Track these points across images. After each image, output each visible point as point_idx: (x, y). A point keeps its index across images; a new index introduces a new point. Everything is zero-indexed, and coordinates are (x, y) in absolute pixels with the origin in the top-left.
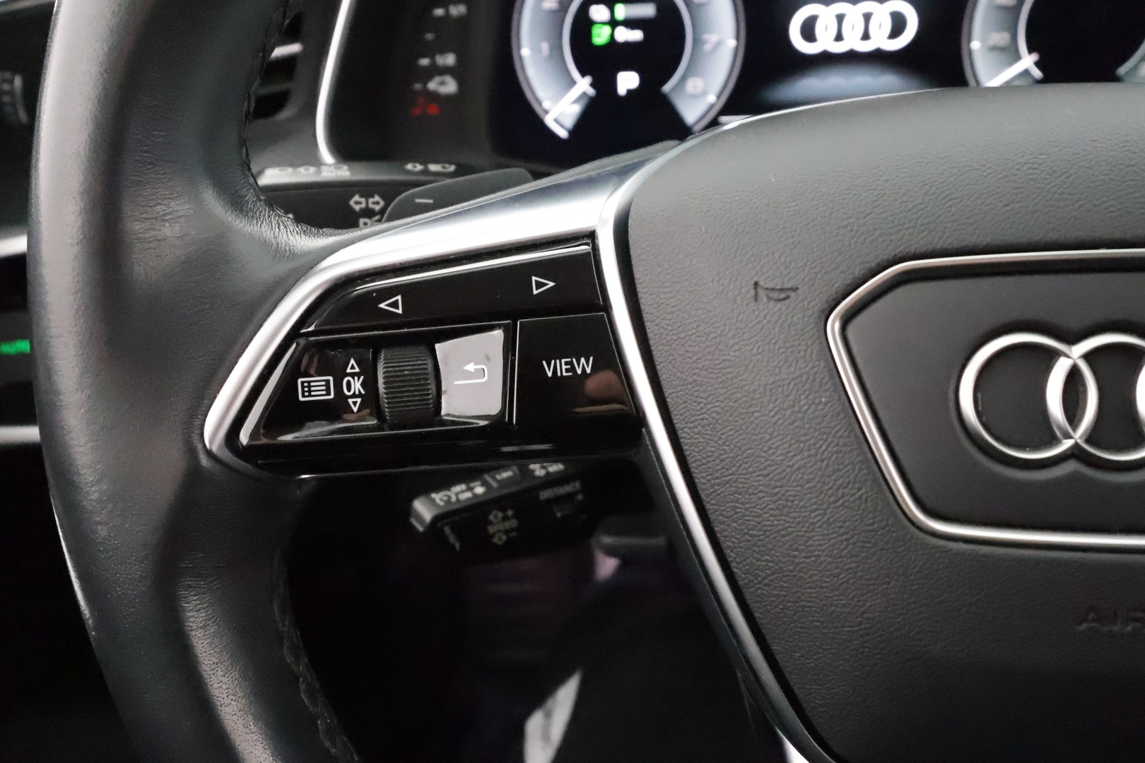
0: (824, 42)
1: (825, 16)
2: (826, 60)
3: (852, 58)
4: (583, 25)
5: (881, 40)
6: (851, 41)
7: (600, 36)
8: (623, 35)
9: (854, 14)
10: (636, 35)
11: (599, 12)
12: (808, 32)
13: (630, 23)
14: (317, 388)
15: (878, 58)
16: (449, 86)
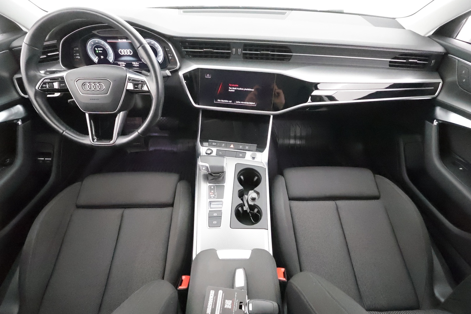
0: (123, 54)
1: (122, 51)
2: (123, 56)
3: (126, 55)
4: (95, 51)
5: (129, 54)
6: (126, 54)
7: (97, 52)
8: (100, 52)
9: (125, 50)
10: (101, 52)
11: (96, 49)
12: (121, 52)
13: (101, 50)
14: (44, 86)
15: (129, 56)
16: (79, 57)
